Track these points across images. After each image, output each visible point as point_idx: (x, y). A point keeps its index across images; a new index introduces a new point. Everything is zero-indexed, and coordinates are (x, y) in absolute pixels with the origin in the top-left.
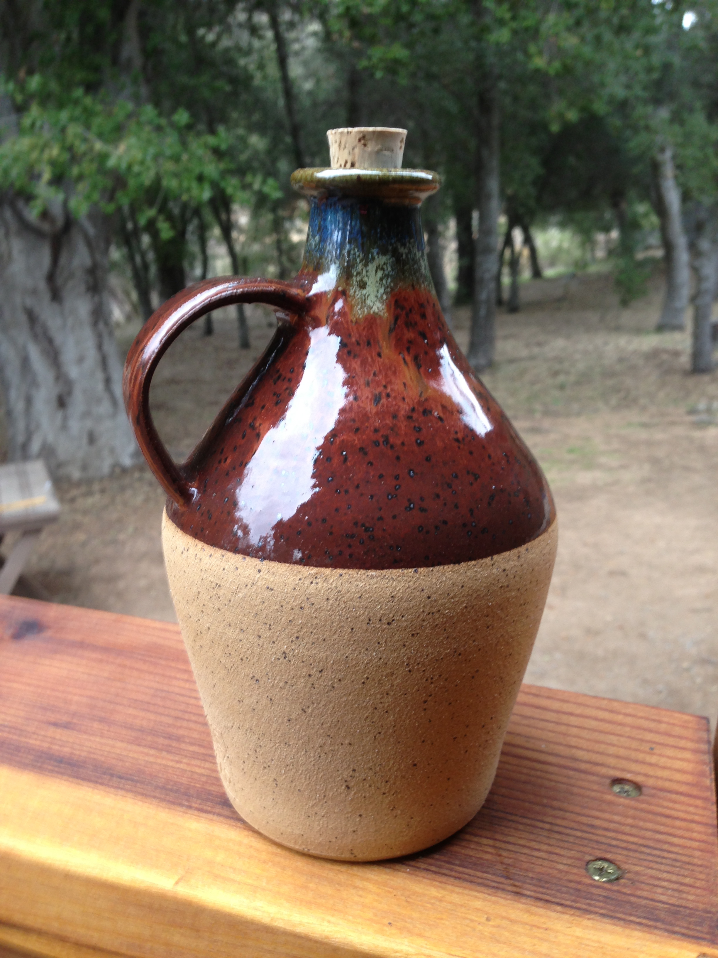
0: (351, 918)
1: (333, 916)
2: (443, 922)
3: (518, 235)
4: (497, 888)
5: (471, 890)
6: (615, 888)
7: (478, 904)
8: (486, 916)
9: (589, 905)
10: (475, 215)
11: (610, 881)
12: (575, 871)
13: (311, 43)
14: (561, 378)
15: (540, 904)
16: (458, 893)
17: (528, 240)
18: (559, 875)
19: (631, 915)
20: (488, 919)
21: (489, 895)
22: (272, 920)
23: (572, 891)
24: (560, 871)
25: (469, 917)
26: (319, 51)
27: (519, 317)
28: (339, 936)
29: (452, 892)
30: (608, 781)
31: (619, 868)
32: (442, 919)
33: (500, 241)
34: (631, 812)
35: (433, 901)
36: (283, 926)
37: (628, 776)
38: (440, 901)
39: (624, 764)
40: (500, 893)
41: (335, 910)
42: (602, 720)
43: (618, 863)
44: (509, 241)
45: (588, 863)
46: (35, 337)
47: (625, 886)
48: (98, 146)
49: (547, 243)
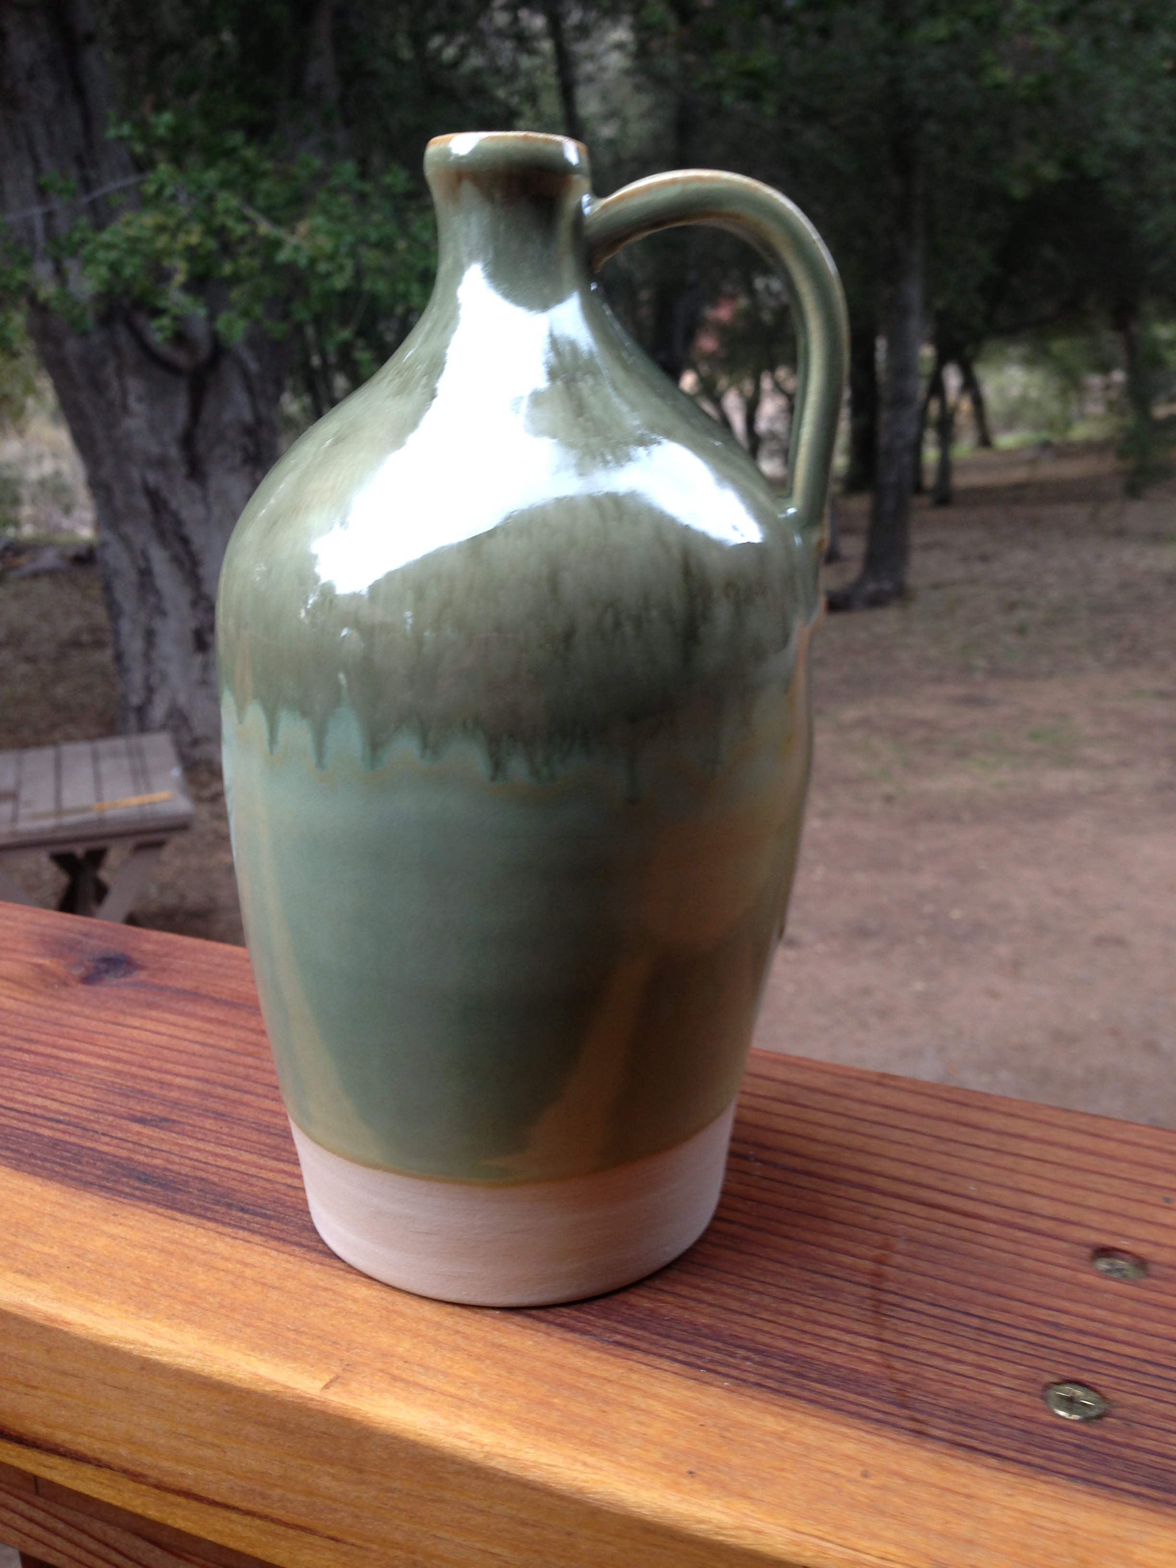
0: (622, 1459)
1: (592, 1454)
2: (785, 1474)
3: (953, 379)
4: (883, 1423)
5: (835, 1422)
6: (1096, 1432)
7: (849, 1447)
8: (860, 1468)
9: (1049, 1459)
10: (881, 344)
11: (1087, 1420)
12: (1024, 1399)
13: (616, 61)
14: (1021, 615)
15: (959, 1452)
16: (813, 1427)
17: (970, 385)
18: (995, 1406)
19: (1123, 1479)
20: (865, 1475)
21: (867, 1432)
22: (486, 1457)
23: (1017, 1434)
24: (997, 1398)
25: (831, 1468)
26: (627, 72)
27: (950, 513)
28: (600, 1489)
29: (803, 1424)
30: (1088, 1251)
31: (1104, 1398)
32: (783, 1470)
33: (922, 387)
34: (1128, 1305)
35: (768, 1439)
36: (505, 1469)
37: (1124, 1244)
38: (782, 1439)
39: (1118, 1224)
40: (888, 1431)
41: (596, 1445)
42: (1077, 1149)
43: (1102, 1389)
44: (937, 388)
45: (1048, 1386)
46: (162, 536)
47: (1113, 1429)
48: (264, 228)
49: (1001, 391)
